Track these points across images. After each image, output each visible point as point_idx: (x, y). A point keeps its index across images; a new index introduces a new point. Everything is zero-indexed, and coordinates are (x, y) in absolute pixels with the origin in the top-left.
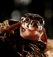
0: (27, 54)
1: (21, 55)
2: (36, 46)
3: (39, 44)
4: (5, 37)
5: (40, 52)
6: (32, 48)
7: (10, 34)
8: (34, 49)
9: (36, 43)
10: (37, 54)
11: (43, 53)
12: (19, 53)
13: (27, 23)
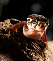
0: (30, 52)
1: (25, 52)
2: (37, 45)
3: (40, 43)
4: (10, 35)
5: (40, 51)
6: (33, 46)
7: (14, 32)
8: (36, 47)
9: (37, 42)
10: (38, 52)
11: (43, 52)
12: (23, 50)
13: (34, 24)
